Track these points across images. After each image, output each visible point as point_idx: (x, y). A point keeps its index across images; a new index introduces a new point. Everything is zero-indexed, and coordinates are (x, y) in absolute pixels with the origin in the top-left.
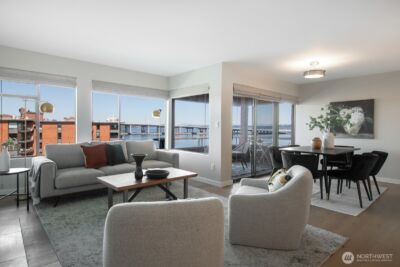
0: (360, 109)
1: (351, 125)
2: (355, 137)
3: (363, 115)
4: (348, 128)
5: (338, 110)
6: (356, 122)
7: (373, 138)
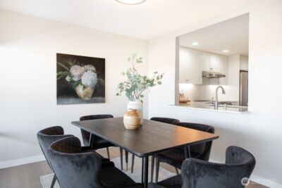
0: (93, 68)
1: (85, 87)
2: (88, 102)
3: (96, 75)
4: (80, 90)
5: (69, 67)
6: (89, 84)
7: (104, 102)
